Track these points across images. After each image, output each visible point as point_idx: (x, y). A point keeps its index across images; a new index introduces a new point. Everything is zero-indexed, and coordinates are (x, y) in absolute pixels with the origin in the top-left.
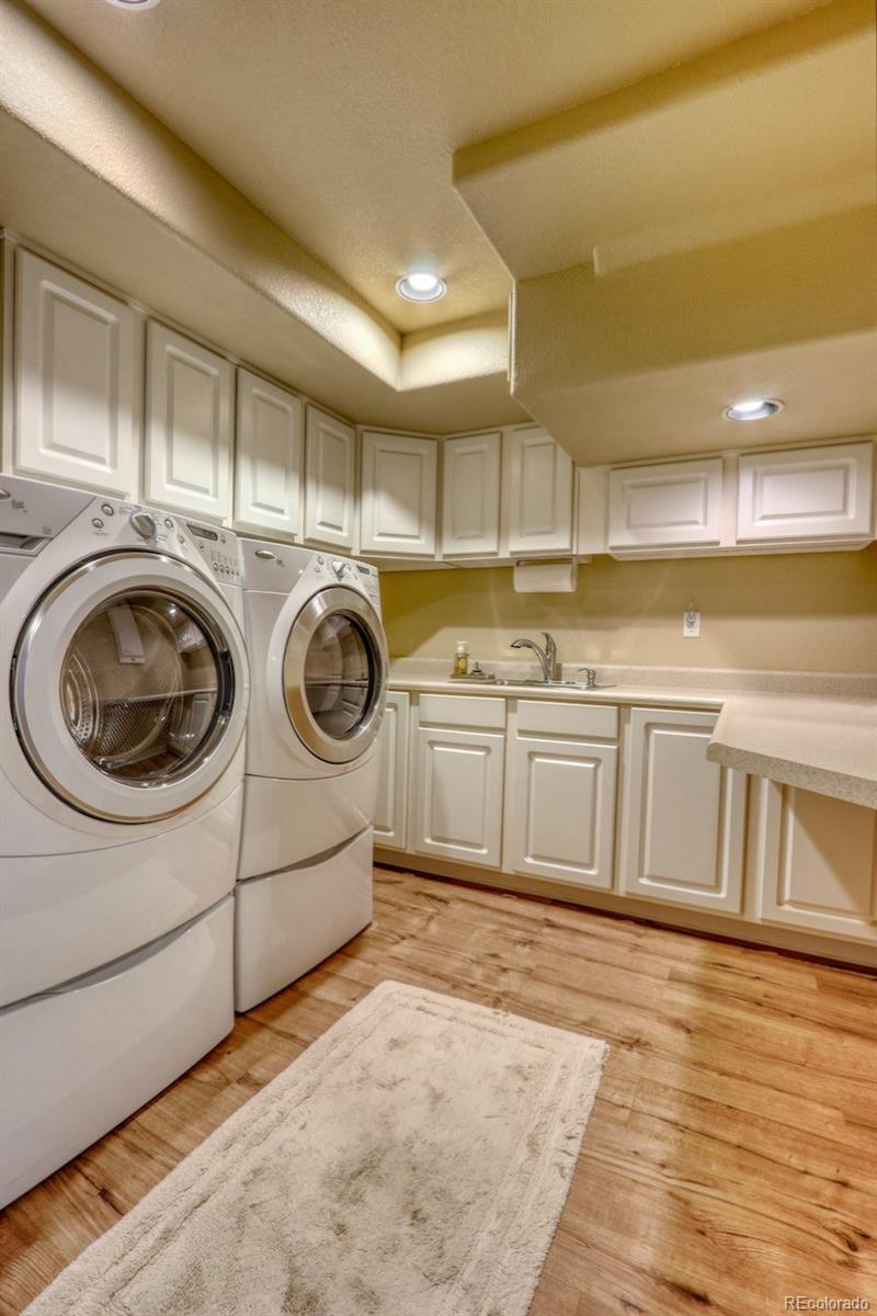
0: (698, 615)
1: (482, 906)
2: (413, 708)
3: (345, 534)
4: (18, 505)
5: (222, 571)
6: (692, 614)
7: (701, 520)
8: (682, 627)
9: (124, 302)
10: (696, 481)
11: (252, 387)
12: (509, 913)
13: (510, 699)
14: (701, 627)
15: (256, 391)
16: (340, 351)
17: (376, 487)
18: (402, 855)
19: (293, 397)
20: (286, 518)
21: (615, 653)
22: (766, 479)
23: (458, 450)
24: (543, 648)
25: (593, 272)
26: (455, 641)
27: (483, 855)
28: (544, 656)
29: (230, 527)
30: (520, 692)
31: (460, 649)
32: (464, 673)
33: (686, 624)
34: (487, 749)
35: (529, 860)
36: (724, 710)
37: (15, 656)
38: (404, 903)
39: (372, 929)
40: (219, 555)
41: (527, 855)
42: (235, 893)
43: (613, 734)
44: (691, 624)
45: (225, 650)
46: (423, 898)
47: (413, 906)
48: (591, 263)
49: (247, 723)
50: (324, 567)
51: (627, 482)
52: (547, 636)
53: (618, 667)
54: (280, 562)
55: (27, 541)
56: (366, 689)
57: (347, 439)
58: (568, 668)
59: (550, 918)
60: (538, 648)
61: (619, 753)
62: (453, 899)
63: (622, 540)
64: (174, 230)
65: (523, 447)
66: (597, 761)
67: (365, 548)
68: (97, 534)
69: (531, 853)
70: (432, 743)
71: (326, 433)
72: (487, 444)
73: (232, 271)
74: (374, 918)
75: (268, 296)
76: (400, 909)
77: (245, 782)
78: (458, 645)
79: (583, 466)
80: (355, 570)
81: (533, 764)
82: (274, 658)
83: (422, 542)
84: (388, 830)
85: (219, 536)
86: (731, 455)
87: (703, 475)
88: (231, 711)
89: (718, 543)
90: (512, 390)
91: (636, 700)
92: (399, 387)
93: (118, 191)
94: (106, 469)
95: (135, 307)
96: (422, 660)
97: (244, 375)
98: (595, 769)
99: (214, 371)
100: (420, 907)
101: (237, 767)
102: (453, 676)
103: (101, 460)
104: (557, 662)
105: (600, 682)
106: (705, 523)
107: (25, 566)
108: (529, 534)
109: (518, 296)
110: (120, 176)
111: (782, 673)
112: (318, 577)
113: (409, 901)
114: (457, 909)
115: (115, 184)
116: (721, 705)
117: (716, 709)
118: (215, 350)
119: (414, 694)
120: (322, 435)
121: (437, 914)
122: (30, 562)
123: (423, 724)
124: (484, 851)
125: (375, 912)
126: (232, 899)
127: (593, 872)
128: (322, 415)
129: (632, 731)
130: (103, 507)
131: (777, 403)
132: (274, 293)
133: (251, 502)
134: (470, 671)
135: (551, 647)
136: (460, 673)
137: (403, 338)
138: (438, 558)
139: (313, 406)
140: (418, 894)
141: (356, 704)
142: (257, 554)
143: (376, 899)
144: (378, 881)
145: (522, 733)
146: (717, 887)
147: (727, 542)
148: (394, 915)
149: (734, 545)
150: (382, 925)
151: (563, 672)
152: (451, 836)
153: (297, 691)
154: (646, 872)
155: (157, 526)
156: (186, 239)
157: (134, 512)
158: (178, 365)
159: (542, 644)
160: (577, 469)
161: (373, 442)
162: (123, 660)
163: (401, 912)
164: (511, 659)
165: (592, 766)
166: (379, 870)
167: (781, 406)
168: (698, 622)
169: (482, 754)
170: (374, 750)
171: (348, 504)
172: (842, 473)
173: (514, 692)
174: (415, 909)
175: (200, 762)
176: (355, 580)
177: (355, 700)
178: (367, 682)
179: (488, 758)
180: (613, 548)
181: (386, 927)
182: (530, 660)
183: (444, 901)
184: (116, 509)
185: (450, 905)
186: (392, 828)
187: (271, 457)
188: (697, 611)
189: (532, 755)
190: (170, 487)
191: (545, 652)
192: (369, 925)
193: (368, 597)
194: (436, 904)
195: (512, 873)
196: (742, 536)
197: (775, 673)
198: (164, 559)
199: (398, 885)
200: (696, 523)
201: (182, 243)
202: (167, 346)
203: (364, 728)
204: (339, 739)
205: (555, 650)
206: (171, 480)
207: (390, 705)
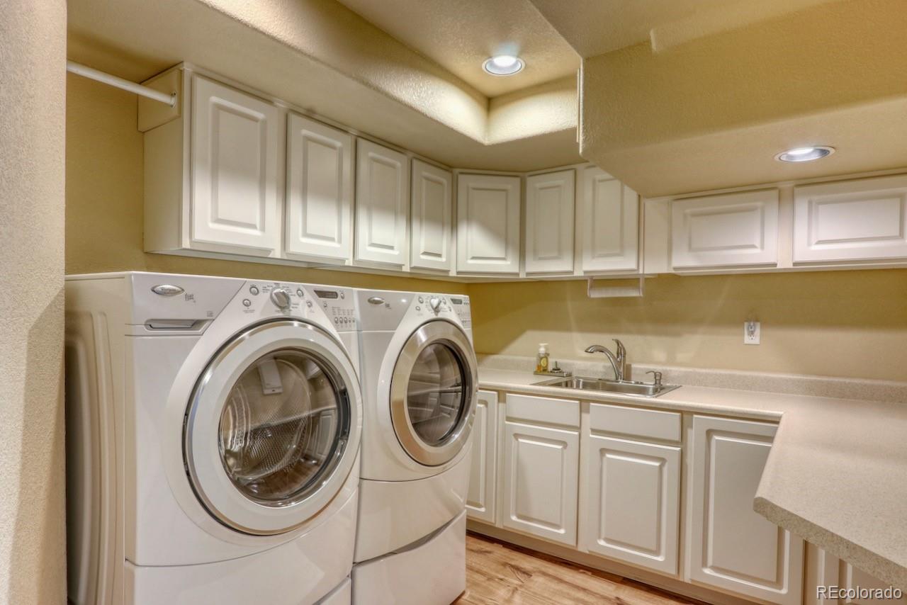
0: (758, 325)
1: (561, 581)
2: (501, 405)
3: (444, 259)
4: (189, 297)
5: (341, 322)
6: (752, 324)
7: (757, 243)
8: (743, 335)
9: (270, 102)
10: (753, 210)
11: (369, 152)
12: (584, 590)
13: (584, 403)
14: (762, 336)
15: (371, 154)
16: (437, 122)
17: (469, 219)
18: (492, 528)
19: (401, 155)
20: (395, 252)
21: (681, 357)
22: (820, 206)
23: (538, 185)
24: (614, 351)
25: (651, 49)
26: (536, 343)
27: (560, 534)
28: (616, 360)
29: (351, 265)
30: (592, 396)
31: (542, 350)
32: (545, 370)
33: (746, 332)
34: (564, 444)
35: (602, 543)
36: (783, 422)
37: (186, 414)
38: (493, 573)
39: (465, 597)
40: (339, 309)
41: (600, 538)
42: (352, 575)
43: (677, 437)
44: (752, 333)
45: (343, 388)
46: (508, 569)
47: (502, 577)
48: (649, 41)
49: (361, 441)
50: (423, 306)
51: (688, 211)
52: (618, 342)
53: (683, 369)
54: (388, 306)
55: (196, 324)
56: (460, 393)
57: (445, 181)
58: (636, 369)
59: (622, 597)
60: (609, 352)
61: (682, 455)
62: (535, 572)
63: (684, 261)
64: (305, 54)
65: (594, 182)
66: (663, 460)
67: (460, 269)
68: (246, 312)
69: (603, 536)
70: (517, 436)
71: (427, 179)
72: (564, 179)
73: (350, 76)
74: (467, 587)
75: (378, 90)
76: (489, 579)
77: (360, 486)
78: (540, 347)
79: (647, 197)
80: (449, 303)
81: (604, 459)
82: (383, 381)
83: (508, 263)
84: (479, 506)
85: (339, 293)
86: (786, 186)
87: (759, 204)
88: (348, 436)
89: (775, 265)
90: (581, 151)
91: (697, 408)
92: (486, 142)
93: (263, 33)
94: (257, 233)
95: (278, 104)
96: (511, 357)
97: (362, 143)
98: (661, 468)
99: (338, 144)
100: (506, 578)
101: (353, 479)
102: (536, 373)
103: (253, 226)
104: (627, 363)
105: (666, 381)
106: (762, 247)
107: (194, 343)
108: (601, 256)
109: (584, 70)
110: (264, 22)
111: (842, 380)
112: (419, 315)
113: (497, 572)
114: (539, 580)
115: (261, 29)
116: (780, 417)
117: (775, 421)
118: (340, 128)
119: (502, 393)
120: (424, 181)
121: (521, 586)
122: (198, 340)
123: (509, 419)
124: (562, 531)
125: (467, 581)
126: (350, 581)
127: (660, 559)
128: (424, 165)
129: (695, 436)
130: (250, 289)
131: (829, 149)
132: (383, 86)
133: (367, 243)
134: (550, 368)
135: (621, 351)
136: (542, 370)
137: (490, 103)
138: (522, 276)
139: (416, 159)
140: (505, 564)
141: (453, 407)
142: (369, 301)
143: (469, 568)
144: (472, 550)
145: (594, 431)
146: (778, 582)
147: (785, 264)
148: (484, 584)
149: (791, 267)
150: (474, 594)
151: (633, 372)
152: (534, 515)
153: (401, 403)
154: (710, 562)
155: (292, 298)
156: (316, 59)
157: (274, 289)
158: (311, 145)
159: (613, 349)
160: (643, 200)
161: (466, 182)
162: (267, 392)
163: (491, 583)
164: (585, 359)
165: (657, 464)
166: (472, 540)
167: (832, 151)
168: (758, 331)
169: (560, 447)
170: (467, 448)
171: (447, 232)
172: (897, 201)
173: (587, 396)
174: (502, 579)
175: (319, 485)
176: (450, 313)
177: (451, 404)
178: (460, 387)
179: (565, 451)
180: (675, 269)
181: (477, 596)
182: (603, 360)
183: (527, 574)
184: (260, 288)
185: (532, 578)
186: (483, 505)
187: (384, 206)
188: (757, 320)
189: (603, 451)
190: (304, 240)
191: (616, 355)
192: (463, 594)
193: (460, 325)
194: (520, 576)
195: (587, 552)
196: (798, 259)
197: (836, 380)
198: (296, 324)
199: (488, 554)
200: (753, 246)
201: (312, 62)
202: (303, 130)
203: (456, 436)
204: (436, 446)
205: (625, 353)
206: (306, 235)
207: (481, 402)
